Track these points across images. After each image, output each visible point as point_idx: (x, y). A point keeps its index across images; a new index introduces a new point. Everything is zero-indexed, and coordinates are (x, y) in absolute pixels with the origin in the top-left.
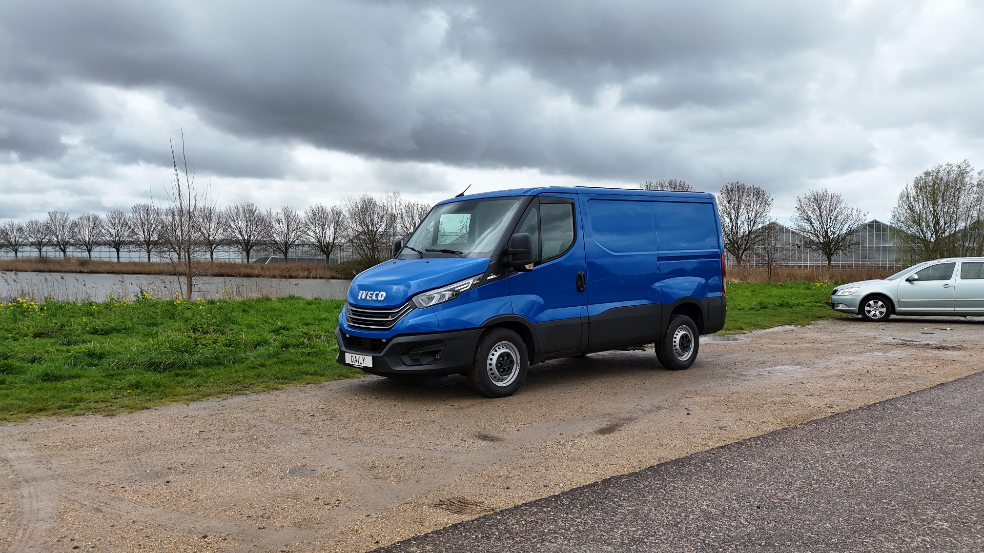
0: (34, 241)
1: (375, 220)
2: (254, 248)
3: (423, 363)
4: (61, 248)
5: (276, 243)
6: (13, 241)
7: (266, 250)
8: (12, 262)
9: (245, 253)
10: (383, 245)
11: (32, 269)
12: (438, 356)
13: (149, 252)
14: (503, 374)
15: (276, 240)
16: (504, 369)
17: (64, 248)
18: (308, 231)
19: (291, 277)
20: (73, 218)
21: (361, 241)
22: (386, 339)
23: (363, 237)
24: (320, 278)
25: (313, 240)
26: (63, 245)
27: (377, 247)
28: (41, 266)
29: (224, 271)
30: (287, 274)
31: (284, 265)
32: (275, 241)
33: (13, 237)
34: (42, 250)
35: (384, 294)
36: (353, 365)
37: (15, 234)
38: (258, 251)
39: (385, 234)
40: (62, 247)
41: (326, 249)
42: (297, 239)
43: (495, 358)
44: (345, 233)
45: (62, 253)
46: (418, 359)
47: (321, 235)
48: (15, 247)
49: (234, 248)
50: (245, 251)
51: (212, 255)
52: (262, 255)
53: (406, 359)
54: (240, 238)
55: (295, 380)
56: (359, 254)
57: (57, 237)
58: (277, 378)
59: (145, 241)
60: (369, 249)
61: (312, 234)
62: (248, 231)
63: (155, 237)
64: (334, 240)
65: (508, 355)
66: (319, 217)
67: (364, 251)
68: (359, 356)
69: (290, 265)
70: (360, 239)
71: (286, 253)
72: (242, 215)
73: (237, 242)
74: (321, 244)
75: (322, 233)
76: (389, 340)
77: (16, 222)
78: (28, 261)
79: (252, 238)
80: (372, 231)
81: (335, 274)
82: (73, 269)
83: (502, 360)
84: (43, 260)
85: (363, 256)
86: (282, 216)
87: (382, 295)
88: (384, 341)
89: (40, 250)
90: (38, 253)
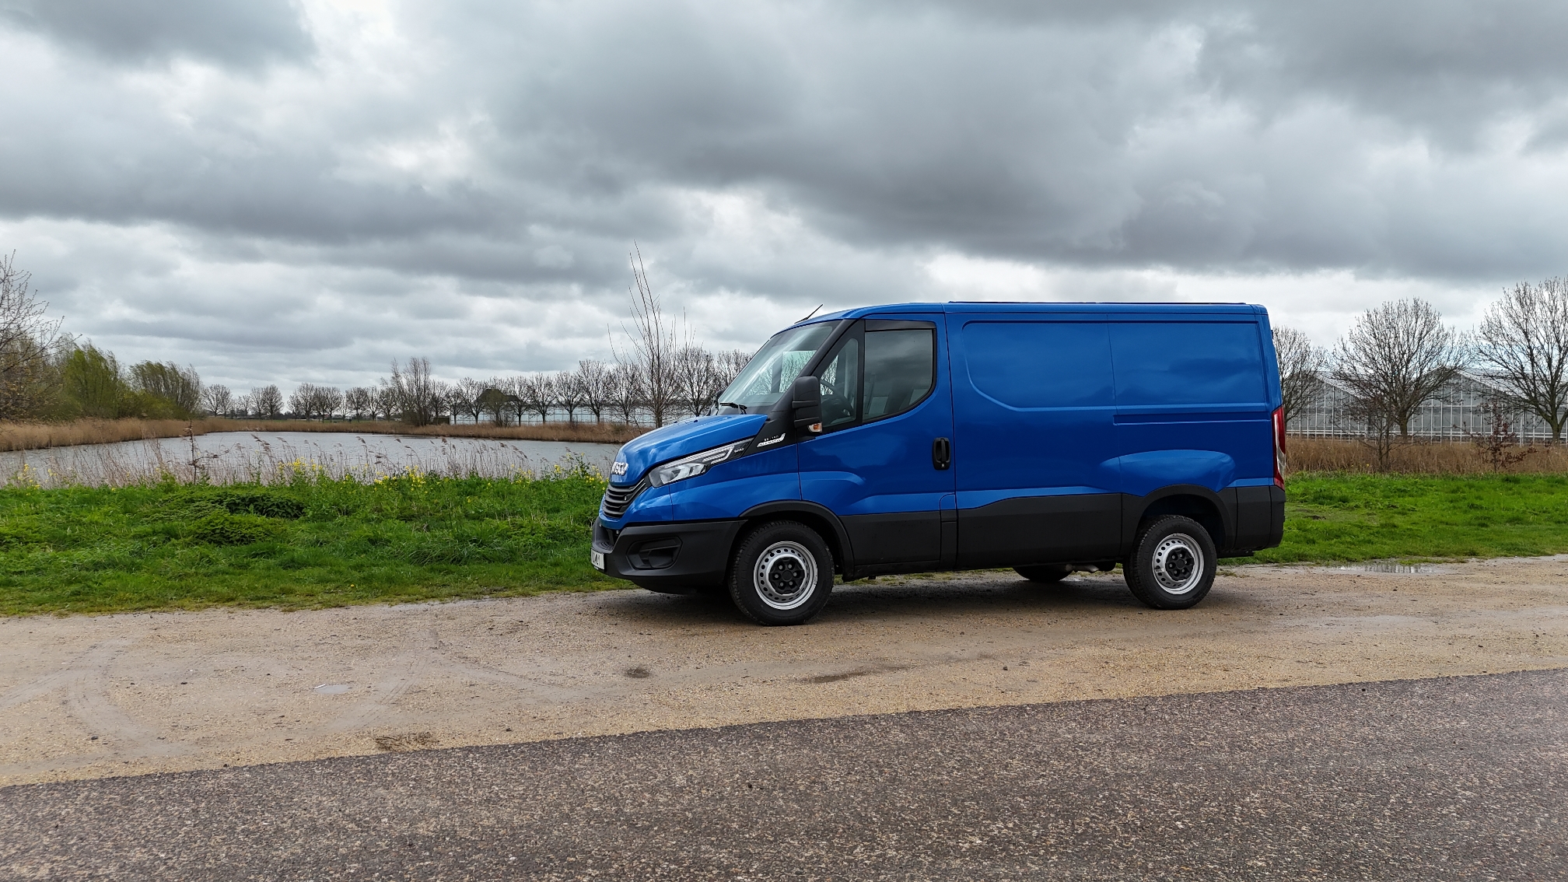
0: (564, 400)
4: (594, 410)
6: (540, 400)
8: (538, 427)
11: (560, 437)
17: (599, 409)
20: (610, 368)
26: (597, 405)
28: (569, 434)
33: (542, 393)
34: (573, 413)
37: (543, 390)
40: (595, 407)
45: (594, 417)
48: (542, 408)
57: (590, 396)
77: (545, 375)
78: (556, 427)
82: (603, 437)
84: (573, 425)
89: (571, 412)
90: (568, 416)
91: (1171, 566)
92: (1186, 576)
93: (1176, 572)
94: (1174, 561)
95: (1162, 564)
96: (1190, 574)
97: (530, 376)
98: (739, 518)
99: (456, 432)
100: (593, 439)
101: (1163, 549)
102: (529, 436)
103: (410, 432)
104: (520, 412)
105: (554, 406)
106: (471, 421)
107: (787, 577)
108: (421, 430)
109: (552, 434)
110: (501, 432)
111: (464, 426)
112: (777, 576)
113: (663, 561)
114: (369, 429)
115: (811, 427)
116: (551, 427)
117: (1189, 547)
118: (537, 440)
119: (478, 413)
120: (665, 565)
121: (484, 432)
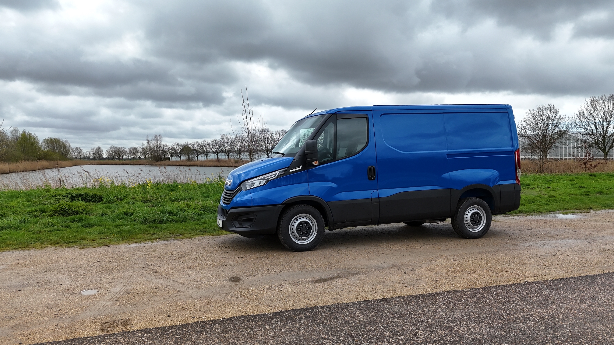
4: (227, 154)
8: (205, 161)
11: (213, 165)
45: (227, 157)
48: (206, 153)
57: (225, 148)
77: (207, 140)
78: (212, 161)
82: (231, 165)
84: (218, 160)
89: (217, 155)
90: (217, 157)
91: (472, 220)
92: (478, 224)
93: (474, 222)
94: (473, 218)
95: (468, 219)
96: (480, 223)
97: (200, 141)
98: (282, 204)
99: (172, 164)
100: (227, 166)
101: (469, 212)
102: (201, 165)
103: (154, 164)
104: (197, 155)
105: (211, 153)
106: (178, 159)
107: (304, 230)
108: (158, 163)
109: (210, 164)
110: (190, 164)
111: (175, 161)
112: (299, 230)
113: (248, 224)
114: (138, 163)
115: (314, 163)
116: (210, 161)
117: (480, 211)
118: (204, 166)
119: (181, 156)
120: (249, 226)
121: (183, 164)
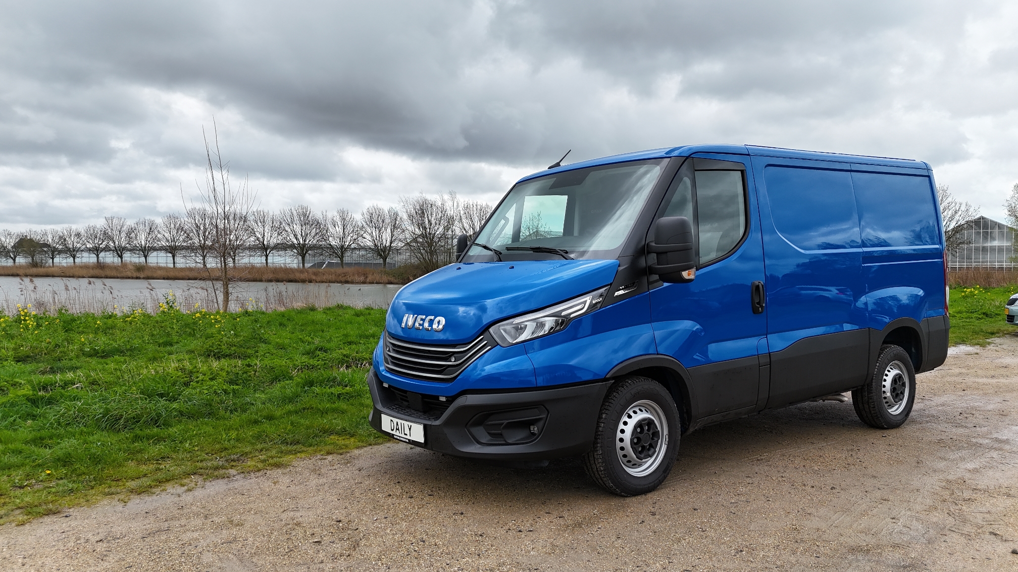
0: (91, 246)
1: (433, 222)
2: (310, 252)
3: (510, 441)
4: (118, 254)
5: (331, 247)
6: (71, 246)
7: (322, 255)
8: (71, 268)
9: (300, 258)
10: (442, 248)
11: (89, 275)
12: (535, 429)
13: (204, 257)
14: (642, 456)
15: (331, 243)
16: (643, 447)
17: (121, 253)
18: (365, 234)
19: (347, 282)
21: (419, 245)
22: (446, 397)
23: (421, 240)
24: (377, 283)
25: (370, 244)
26: (120, 250)
27: (436, 250)
28: (97, 272)
29: (280, 276)
30: (343, 279)
31: (340, 270)
32: (330, 245)
33: (72, 242)
34: (100, 256)
35: (443, 320)
36: (393, 435)
37: (72, 239)
38: (314, 256)
39: (444, 236)
40: (119, 252)
41: (382, 252)
42: (353, 243)
43: (629, 429)
44: (401, 237)
45: (120, 259)
46: (501, 434)
47: (378, 238)
48: (72, 252)
49: (289, 252)
50: (301, 256)
51: (267, 260)
52: (318, 259)
53: (480, 433)
54: (295, 242)
55: (310, 446)
56: (417, 257)
57: (114, 243)
58: (285, 442)
59: (200, 246)
60: (427, 253)
61: (368, 237)
62: (303, 235)
63: (209, 243)
64: (391, 243)
65: (650, 422)
66: (375, 220)
67: (422, 255)
68: (403, 422)
69: (346, 269)
70: (417, 242)
71: (342, 258)
72: (296, 218)
73: (292, 246)
74: (378, 248)
75: (379, 237)
76: (451, 399)
77: (74, 227)
78: (86, 267)
79: (307, 242)
80: (430, 234)
81: (392, 279)
82: (129, 274)
83: (641, 432)
84: (100, 266)
85: (421, 260)
86: (338, 219)
87: (439, 322)
88: (443, 399)
89: (98, 256)
90: (96, 259)
97: (60, 228)
98: (606, 379)
100: (119, 275)
102: (62, 275)
104: (53, 256)
105: (82, 251)
106: (10, 262)
109: (84, 272)
110: (36, 271)
113: (522, 434)
115: (685, 274)
116: (81, 267)
119: (15, 257)
120: (526, 439)
